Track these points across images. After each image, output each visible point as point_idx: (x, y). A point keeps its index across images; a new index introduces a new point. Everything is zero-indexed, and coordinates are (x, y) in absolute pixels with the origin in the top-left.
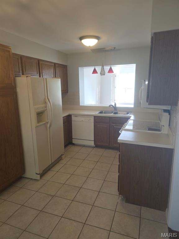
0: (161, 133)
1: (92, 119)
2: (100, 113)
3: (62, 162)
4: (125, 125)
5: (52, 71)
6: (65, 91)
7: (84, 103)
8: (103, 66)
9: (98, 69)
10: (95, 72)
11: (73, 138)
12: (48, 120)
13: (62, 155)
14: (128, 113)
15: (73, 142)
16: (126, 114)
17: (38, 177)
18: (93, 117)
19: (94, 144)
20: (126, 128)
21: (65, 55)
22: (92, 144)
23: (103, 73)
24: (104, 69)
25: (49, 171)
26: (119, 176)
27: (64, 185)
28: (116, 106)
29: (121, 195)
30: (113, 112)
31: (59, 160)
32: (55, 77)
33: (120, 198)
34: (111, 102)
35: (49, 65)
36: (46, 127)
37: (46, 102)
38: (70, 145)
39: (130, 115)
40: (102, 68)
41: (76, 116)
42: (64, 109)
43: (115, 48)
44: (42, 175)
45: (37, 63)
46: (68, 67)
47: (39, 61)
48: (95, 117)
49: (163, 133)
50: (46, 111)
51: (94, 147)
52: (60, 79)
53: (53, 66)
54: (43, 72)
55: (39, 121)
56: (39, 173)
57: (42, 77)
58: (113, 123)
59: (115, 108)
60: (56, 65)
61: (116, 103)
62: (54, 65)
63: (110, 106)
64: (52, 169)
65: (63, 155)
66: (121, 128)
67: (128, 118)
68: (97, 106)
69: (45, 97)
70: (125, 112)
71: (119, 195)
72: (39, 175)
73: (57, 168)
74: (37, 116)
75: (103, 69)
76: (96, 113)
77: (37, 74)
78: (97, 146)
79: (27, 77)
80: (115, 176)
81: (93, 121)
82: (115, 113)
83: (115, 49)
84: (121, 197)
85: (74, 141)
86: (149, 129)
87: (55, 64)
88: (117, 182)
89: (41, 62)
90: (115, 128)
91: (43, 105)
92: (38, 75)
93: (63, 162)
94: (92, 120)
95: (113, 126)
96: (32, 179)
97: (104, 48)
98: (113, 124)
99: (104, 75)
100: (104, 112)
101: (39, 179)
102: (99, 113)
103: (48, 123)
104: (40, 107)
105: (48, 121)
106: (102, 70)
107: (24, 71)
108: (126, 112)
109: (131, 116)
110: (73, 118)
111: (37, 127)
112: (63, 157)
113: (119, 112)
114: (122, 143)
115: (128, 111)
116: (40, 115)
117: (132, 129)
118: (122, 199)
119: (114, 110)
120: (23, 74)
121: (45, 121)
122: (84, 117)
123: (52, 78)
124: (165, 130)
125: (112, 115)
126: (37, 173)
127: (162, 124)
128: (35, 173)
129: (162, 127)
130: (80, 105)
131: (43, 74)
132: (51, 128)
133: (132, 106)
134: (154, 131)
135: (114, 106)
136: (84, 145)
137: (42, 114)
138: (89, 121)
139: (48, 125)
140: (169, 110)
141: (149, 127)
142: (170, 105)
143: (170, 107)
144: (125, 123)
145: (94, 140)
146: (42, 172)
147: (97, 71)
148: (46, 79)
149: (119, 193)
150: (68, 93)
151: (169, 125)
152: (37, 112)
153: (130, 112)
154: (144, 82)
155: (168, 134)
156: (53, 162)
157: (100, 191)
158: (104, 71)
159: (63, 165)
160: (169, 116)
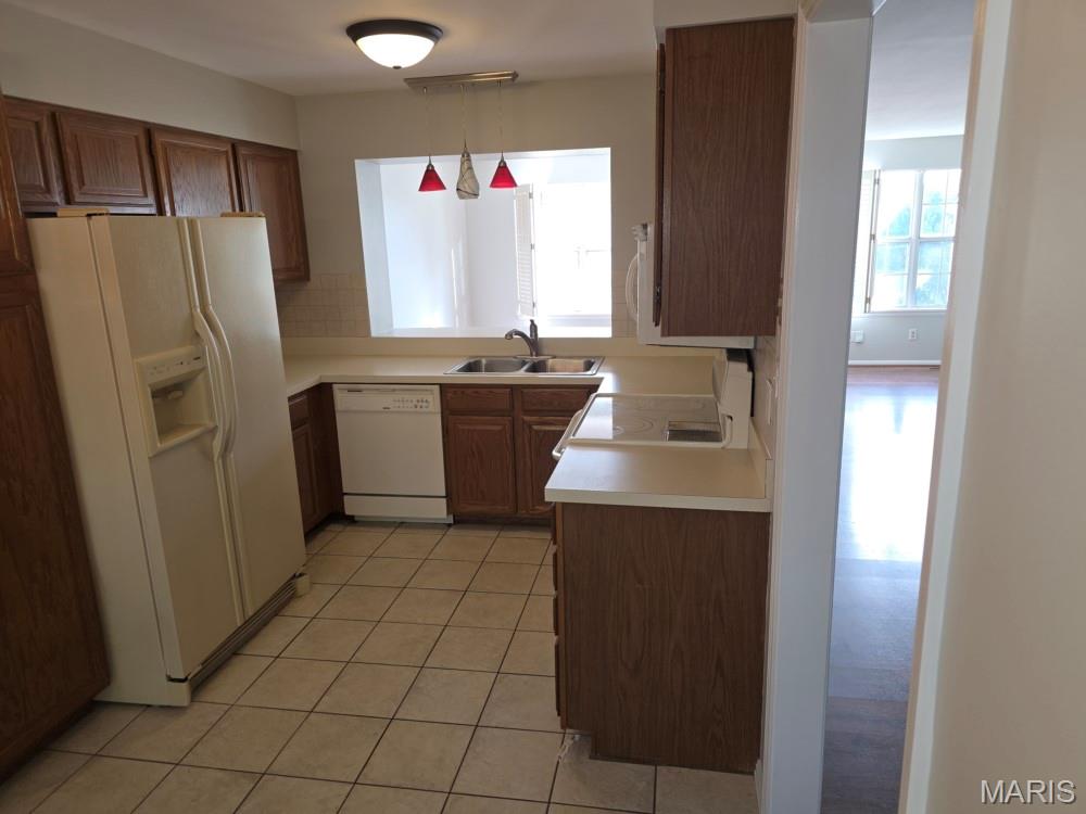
0: (723, 448)
1: (430, 398)
2: (470, 368)
3: (297, 607)
4: (576, 420)
5: (221, 174)
6: (293, 272)
7: (392, 325)
8: (466, 157)
9: (447, 168)
10: (431, 181)
11: (345, 491)
12: (212, 417)
13: (295, 576)
14: (588, 366)
15: (348, 512)
16: (582, 366)
17: (180, 695)
18: (437, 387)
19: (448, 513)
20: (578, 436)
21: (286, 101)
22: (439, 510)
23: (467, 190)
24: (470, 168)
25: (236, 661)
26: (557, 647)
27: (313, 716)
28: (536, 335)
29: (571, 728)
30: (524, 363)
31: (283, 598)
32: (242, 209)
33: (568, 742)
34: (519, 313)
35: (204, 150)
36: (207, 455)
37: (197, 334)
38: (335, 528)
39: (599, 375)
40: (462, 163)
41: (355, 387)
42: (292, 356)
43: (515, 75)
44: (199, 683)
45: (143, 141)
46: (300, 158)
47: (150, 131)
48: (446, 389)
49: (729, 447)
50: (201, 377)
51: (449, 525)
52: (264, 220)
53: (227, 152)
54: (173, 184)
55: (166, 425)
56: (182, 677)
57: (173, 212)
58: (528, 412)
59: (533, 342)
60: (242, 151)
61: (536, 322)
62: (229, 148)
63: (510, 336)
64: (248, 650)
65: (301, 575)
66: (563, 432)
67: (592, 388)
68: (457, 335)
69: (191, 307)
70: (575, 361)
71: (560, 730)
72: (184, 686)
73: (273, 639)
74: (155, 406)
75: (467, 170)
76: (451, 371)
77: (146, 195)
78: (460, 520)
79: (89, 215)
80: (542, 647)
81: (438, 409)
82: (535, 368)
83: (518, 79)
84: (573, 738)
85: (351, 506)
86: (677, 434)
87: (235, 145)
88: (552, 671)
89: (159, 139)
90: (537, 431)
91: (182, 351)
92: (151, 199)
93: (303, 608)
94: (433, 401)
95: (530, 427)
96: (149, 706)
97: (468, 76)
98: (527, 418)
99: (476, 195)
100: (484, 361)
101: (186, 704)
102: (459, 371)
103: (213, 431)
104: (169, 361)
105: (211, 425)
106: (462, 175)
107: (75, 185)
108: (582, 362)
109: (602, 379)
110: (342, 400)
111: (156, 457)
112: (302, 583)
113: (550, 362)
114: (564, 504)
115: (589, 353)
116: (169, 397)
117: (611, 437)
118: (575, 742)
119: (532, 355)
120: (69, 200)
121: (200, 425)
122: (394, 390)
123: (223, 215)
124: (737, 435)
125: (521, 376)
126: (173, 677)
127: (724, 408)
128: (164, 679)
129: (724, 424)
130: (375, 333)
131: (177, 197)
132: (232, 456)
133: (606, 332)
134: (693, 440)
135: (528, 335)
136: (399, 521)
137: (179, 393)
138: (416, 407)
139: (215, 442)
140: (748, 351)
141: (674, 425)
142: (748, 334)
143: (752, 339)
144: (576, 411)
145: (444, 494)
146: (200, 667)
147: (440, 176)
148: (192, 223)
149: (562, 719)
150: (308, 279)
151: (752, 415)
152: (150, 386)
153: (599, 357)
154: (641, 234)
155: (748, 450)
156: (251, 614)
157: (480, 724)
158: (473, 177)
159: (301, 623)
160: (750, 374)
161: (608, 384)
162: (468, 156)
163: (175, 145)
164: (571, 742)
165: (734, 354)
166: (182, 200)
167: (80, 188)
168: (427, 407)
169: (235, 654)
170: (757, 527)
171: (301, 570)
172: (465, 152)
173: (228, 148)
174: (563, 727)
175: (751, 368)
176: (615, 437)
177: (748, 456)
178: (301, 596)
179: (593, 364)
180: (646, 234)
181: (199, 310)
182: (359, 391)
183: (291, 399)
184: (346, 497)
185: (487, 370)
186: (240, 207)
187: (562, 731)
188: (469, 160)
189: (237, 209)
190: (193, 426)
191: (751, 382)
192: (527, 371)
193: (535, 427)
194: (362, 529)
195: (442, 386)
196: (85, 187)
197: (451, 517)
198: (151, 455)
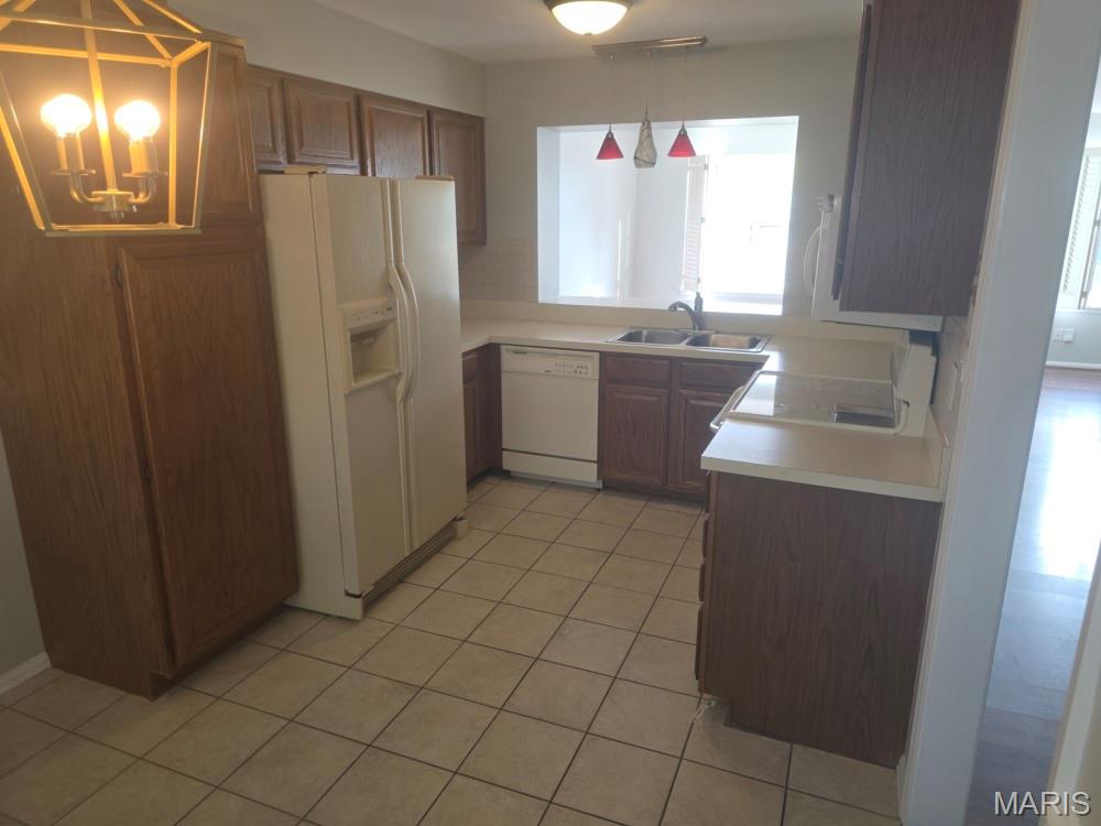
0: (895, 435)
1: (590, 365)
2: (630, 338)
3: (455, 547)
4: (736, 396)
5: (416, 141)
6: (473, 236)
7: (558, 293)
8: (647, 126)
9: (627, 136)
10: (609, 149)
11: (504, 446)
12: (397, 364)
13: (455, 519)
14: (754, 343)
15: (505, 467)
16: (746, 344)
17: (354, 608)
18: (597, 355)
19: (599, 478)
20: (739, 409)
21: (478, 70)
22: (590, 474)
23: (645, 158)
24: (650, 136)
25: (402, 586)
26: (701, 615)
27: (466, 645)
28: (701, 308)
29: (708, 692)
30: (686, 337)
31: (445, 537)
32: (432, 173)
33: (704, 707)
34: (682, 288)
35: (404, 116)
36: (392, 399)
37: (391, 287)
38: (492, 480)
39: (764, 353)
40: (642, 131)
41: (520, 349)
42: (468, 316)
43: (704, 40)
44: (372, 600)
45: (353, 108)
46: (486, 125)
47: (359, 97)
48: (607, 358)
49: (902, 434)
50: (391, 327)
51: (599, 490)
52: (453, 183)
53: (422, 119)
54: (376, 148)
55: (360, 367)
56: (358, 593)
57: (374, 174)
58: (685, 385)
59: (697, 317)
60: (436, 118)
61: (702, 296)
62: (425, 114)
63: (674, 307)
64: (412, 579)
65: (461, 519)
66: (720, 409)
67: (755, 365)
68: (618, 304)
69: (388, 262)
70: (740, 338)
72: (359, 601)
73: (434, 572)
74: (352, 349)
75: (646, 139)
76: (611, 339)
77: (352, 158)
78: (609, 486)
79: (311, 173)
80: (684, 614)
81: (597, 376)
82: (697, 342)
83: (707, 45)
84: (709, 704)
85: (509, 462)
86: (845, 417)
87: (430, 111)
88: (693, 638)
89: (367, 106)
90: (693, 406)
91: (379, 301)
92: (356, 162)
93: (462, 548)
94: (592, 368)
95: (687, 402)
96: (327, 615)
97: (654, 42)
98: (684, 392)
99: (653, 164)
100: (645, 333)
101: (358, 616)
102: (623, 339)
103: (397, 377)
104: (366, 309)
105: (397, 371)
106: (641, 143)
107: (296, 145)
108: (747, 338)
109: (767, 357)
110: (508, 361)
111: (351, 395)
112: (461, 526)
113: (713, 337)
114: (719, 473)
115: (756, 331)
116: (364, 341)
117: (771, 413)
118: (710, 709)
119: (694, 329)
120: (290, 160)
121: (386, 371)
122: (556, 355)
123: (418, 178)
124: (913, 422)
125: (681, 348)
126: (350, 592)
127: (900, 393)
128: (343, 592)
129: (899, 411)
130: (541, 299)
131: (378, 160)
132: (412, 401)
133: (776, 310)
134: (862, 424)
135: (693, 307)
136: (551, 480)
137: (372, 340)
138: (576, 372)
139: (399, 387)
140: (934, 333)
141: (844, 408)
142: (938, 314)
143: (939, 319)
144: (736, 388)
145: (596, 459)
146: (372, 588)
147: (619, 145)
148: (393, 184)
149: (700, 684)
150: (484, 243)
151: (932, 401)
152: (351, 330)
153: (765, 335)
154: (826, 206)
155: (923, 439)
156: (417, 546)
157: (619, 676)
158: (652, 146)
159: (458, 562)
160: (934, 359)
161: (774, 361)
162: (649, 124)
163: (380, 112)
164: (707, 707)
165: (917, 337)
166: (382, 163)
167: (300, 149)
168: (586, 373)
169: (401, 581)
170: (927, 517)
171: (462, 514)
172: (646, 120)
173: (423, 115)
174: (700, 690)
175: (936, 352)
176: (775, 415)
177: (923, 445)
178: (459, 539)
179: (759, 341)
180: (832, 205)
181: (393, 265)
182: (525, 353)
183: (464, 354)
184: (504, 452)
185: (646, 341)
186: (430, 172)
187: (698, 694)
188: (649, 128)
189: (428, 173)
190: (381, 371)
191: (933, 368)
192: (689, 344)
193: (692, 402)
194: (517, 484)
195: (601, 353)
196: (304, 149)
197: (601, 482)
198: (347, 392)
